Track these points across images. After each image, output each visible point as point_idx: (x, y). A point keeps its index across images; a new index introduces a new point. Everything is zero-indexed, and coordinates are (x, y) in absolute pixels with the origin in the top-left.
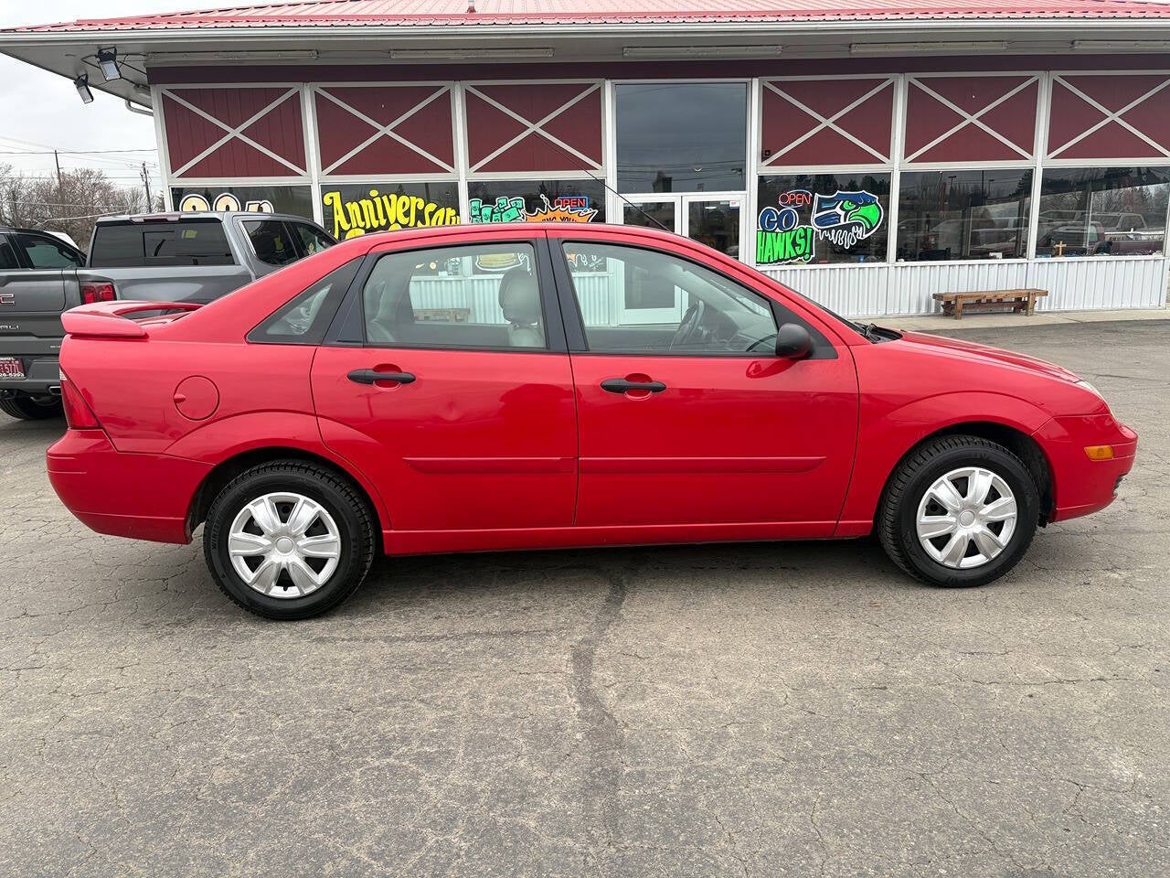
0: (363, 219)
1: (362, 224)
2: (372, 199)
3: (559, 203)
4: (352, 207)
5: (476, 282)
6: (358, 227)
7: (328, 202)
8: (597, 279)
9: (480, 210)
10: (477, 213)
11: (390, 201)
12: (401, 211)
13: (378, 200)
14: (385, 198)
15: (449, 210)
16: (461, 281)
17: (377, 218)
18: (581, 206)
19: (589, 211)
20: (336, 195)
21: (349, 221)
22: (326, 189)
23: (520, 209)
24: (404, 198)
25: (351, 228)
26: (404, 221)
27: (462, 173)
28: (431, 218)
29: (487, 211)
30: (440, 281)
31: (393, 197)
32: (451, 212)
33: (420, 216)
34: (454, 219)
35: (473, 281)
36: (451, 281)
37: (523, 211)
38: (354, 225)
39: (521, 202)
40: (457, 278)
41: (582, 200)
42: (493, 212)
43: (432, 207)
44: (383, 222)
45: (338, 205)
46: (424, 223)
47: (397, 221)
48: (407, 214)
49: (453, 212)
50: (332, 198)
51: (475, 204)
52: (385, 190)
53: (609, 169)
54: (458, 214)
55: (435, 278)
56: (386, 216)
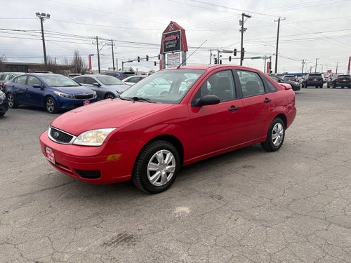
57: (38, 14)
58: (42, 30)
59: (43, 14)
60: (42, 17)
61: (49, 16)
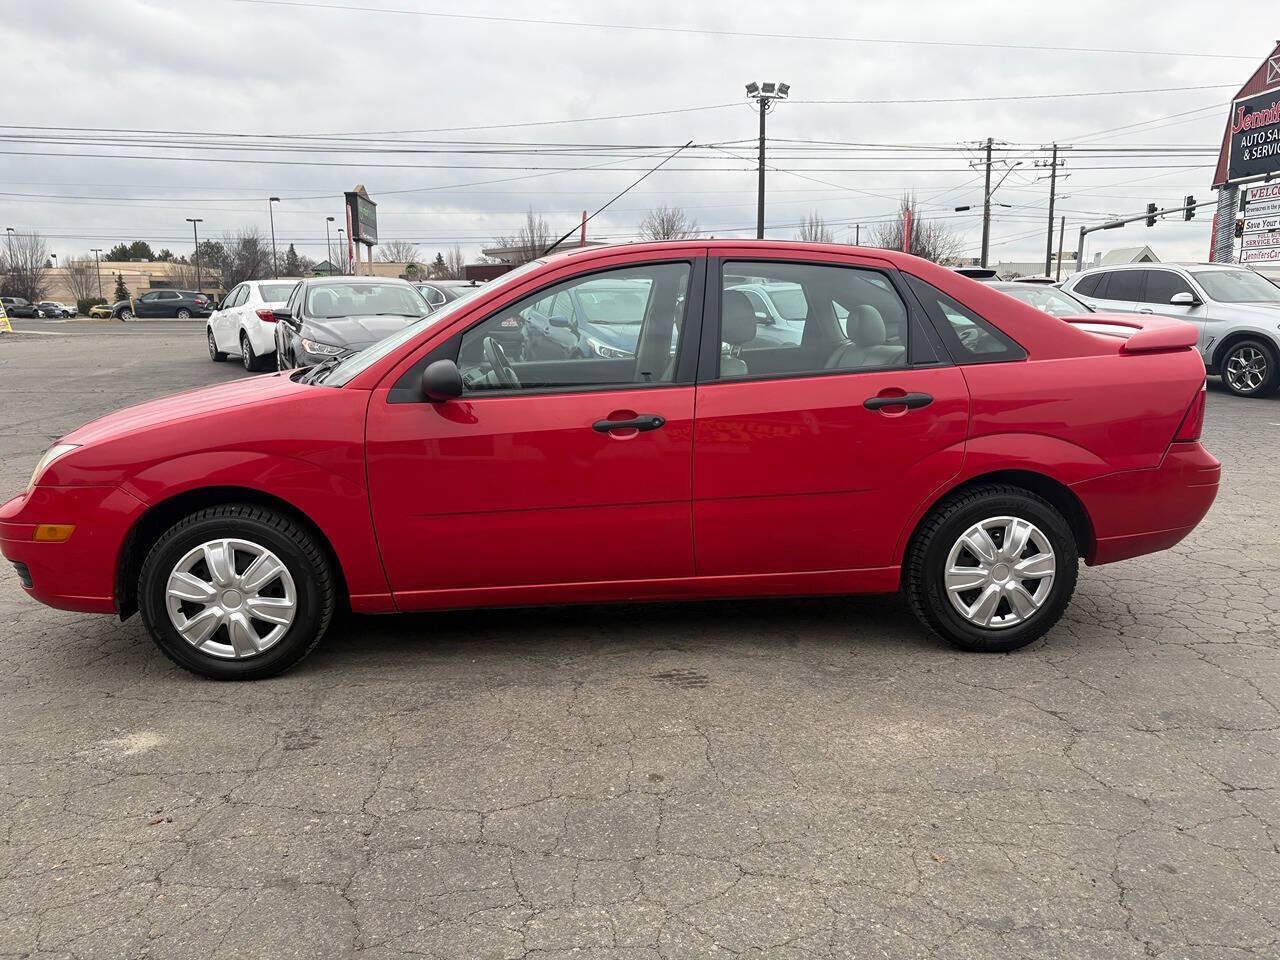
57: (752, 88)
58: (762, 140)
59: (769, 87)
60: (765, 95)
61: (784, 89)
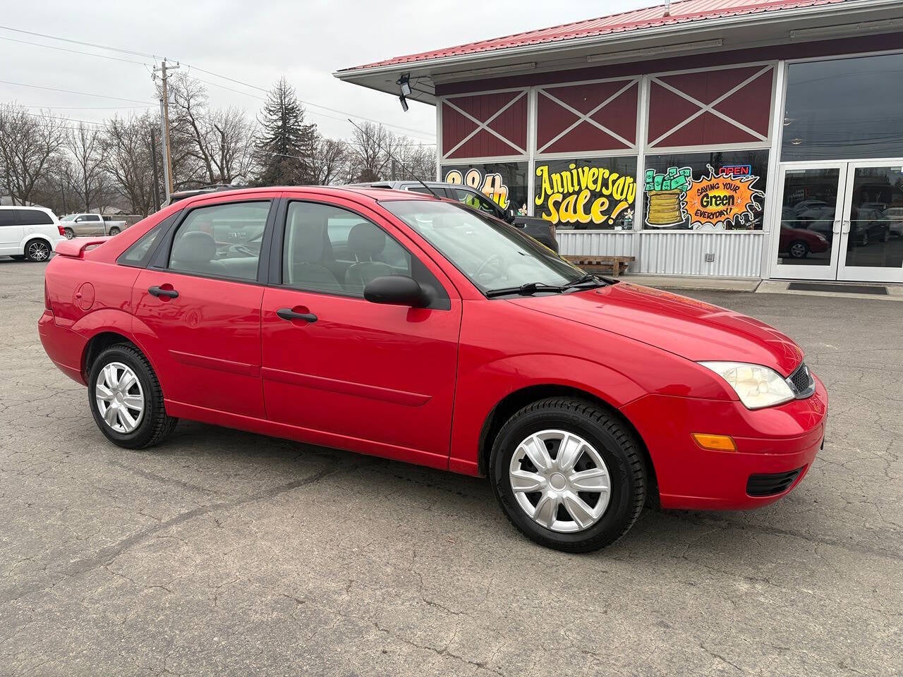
0: (563, 187)
1: (561, 190)
2: (570, 171)
3: (723, 171)
4: (556, 177)
5: (644, 236)
6: (558, 192)
7: (539, 173)
8: (752, 236)
9: (654, 178)
10: (651, 180)
11: (583, 172)
12: (591, 179)
13: (574, 172)
14: (580, 170)
15: (628, 178)
16: (631, 234)
17: (573, 186)
18: (744, 173)
19: (751, 177)
20: (545, 169)
21: (552, 188)
22: (538, 164)
23: (688, 177)
24: (594, 170)
25: (553, 193)
26: (592, 187)
27: (642, 148)
28: (613, 184)
29: (659, 179)
30: (615, 234)
31: (586, 169)
32: (629, 180)
33: (605, 184)
34: (631, 185)
35: (641, 234)
36: (623, 234)
37: (690, 179)
38: (556, 191)
39: (689, 171)
40: (630, 232)
41: (745, 168)
42: (664, 180)
43: (615, 176)
44: (577, 188)
45: (546, 176)
46: (607, 188)
47: (587, 188)
48: (595, 182)
49: (632, 180)
50: (542, 170)
51: (650, 173)
52: (579, 163)
53: (774, 141)
54: (635, 181)
55: (611, 231)
56: (579, 184)
